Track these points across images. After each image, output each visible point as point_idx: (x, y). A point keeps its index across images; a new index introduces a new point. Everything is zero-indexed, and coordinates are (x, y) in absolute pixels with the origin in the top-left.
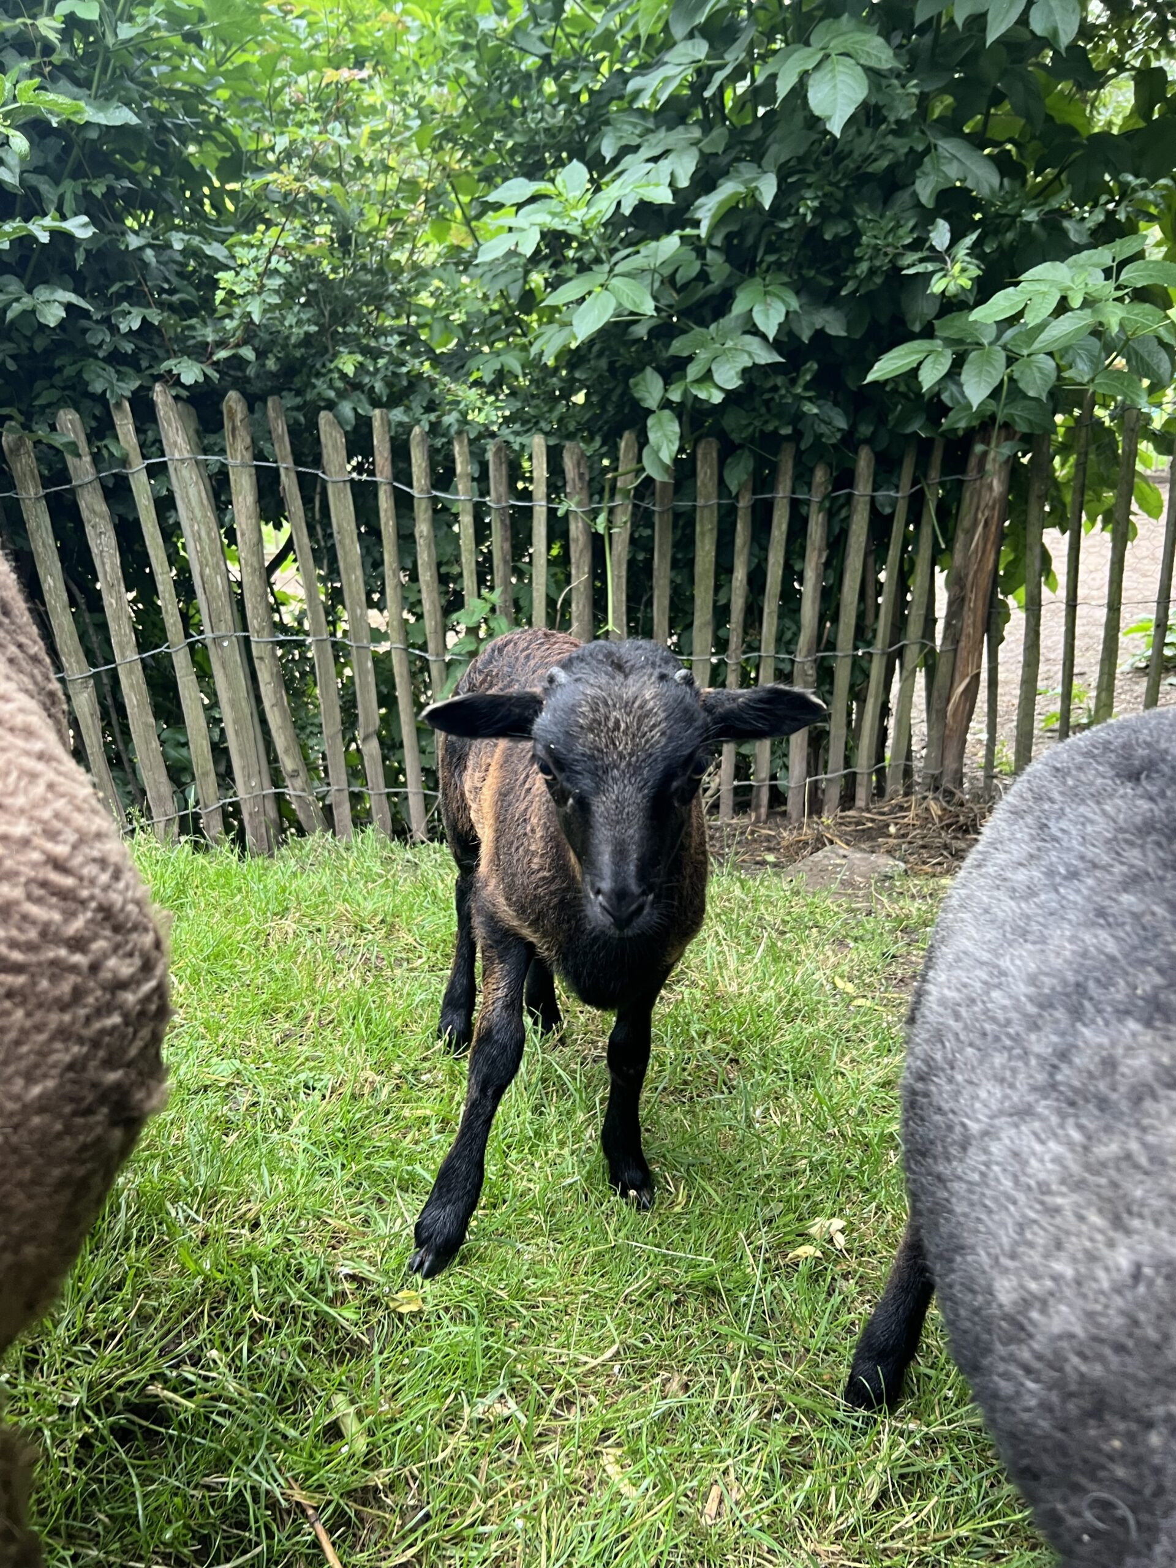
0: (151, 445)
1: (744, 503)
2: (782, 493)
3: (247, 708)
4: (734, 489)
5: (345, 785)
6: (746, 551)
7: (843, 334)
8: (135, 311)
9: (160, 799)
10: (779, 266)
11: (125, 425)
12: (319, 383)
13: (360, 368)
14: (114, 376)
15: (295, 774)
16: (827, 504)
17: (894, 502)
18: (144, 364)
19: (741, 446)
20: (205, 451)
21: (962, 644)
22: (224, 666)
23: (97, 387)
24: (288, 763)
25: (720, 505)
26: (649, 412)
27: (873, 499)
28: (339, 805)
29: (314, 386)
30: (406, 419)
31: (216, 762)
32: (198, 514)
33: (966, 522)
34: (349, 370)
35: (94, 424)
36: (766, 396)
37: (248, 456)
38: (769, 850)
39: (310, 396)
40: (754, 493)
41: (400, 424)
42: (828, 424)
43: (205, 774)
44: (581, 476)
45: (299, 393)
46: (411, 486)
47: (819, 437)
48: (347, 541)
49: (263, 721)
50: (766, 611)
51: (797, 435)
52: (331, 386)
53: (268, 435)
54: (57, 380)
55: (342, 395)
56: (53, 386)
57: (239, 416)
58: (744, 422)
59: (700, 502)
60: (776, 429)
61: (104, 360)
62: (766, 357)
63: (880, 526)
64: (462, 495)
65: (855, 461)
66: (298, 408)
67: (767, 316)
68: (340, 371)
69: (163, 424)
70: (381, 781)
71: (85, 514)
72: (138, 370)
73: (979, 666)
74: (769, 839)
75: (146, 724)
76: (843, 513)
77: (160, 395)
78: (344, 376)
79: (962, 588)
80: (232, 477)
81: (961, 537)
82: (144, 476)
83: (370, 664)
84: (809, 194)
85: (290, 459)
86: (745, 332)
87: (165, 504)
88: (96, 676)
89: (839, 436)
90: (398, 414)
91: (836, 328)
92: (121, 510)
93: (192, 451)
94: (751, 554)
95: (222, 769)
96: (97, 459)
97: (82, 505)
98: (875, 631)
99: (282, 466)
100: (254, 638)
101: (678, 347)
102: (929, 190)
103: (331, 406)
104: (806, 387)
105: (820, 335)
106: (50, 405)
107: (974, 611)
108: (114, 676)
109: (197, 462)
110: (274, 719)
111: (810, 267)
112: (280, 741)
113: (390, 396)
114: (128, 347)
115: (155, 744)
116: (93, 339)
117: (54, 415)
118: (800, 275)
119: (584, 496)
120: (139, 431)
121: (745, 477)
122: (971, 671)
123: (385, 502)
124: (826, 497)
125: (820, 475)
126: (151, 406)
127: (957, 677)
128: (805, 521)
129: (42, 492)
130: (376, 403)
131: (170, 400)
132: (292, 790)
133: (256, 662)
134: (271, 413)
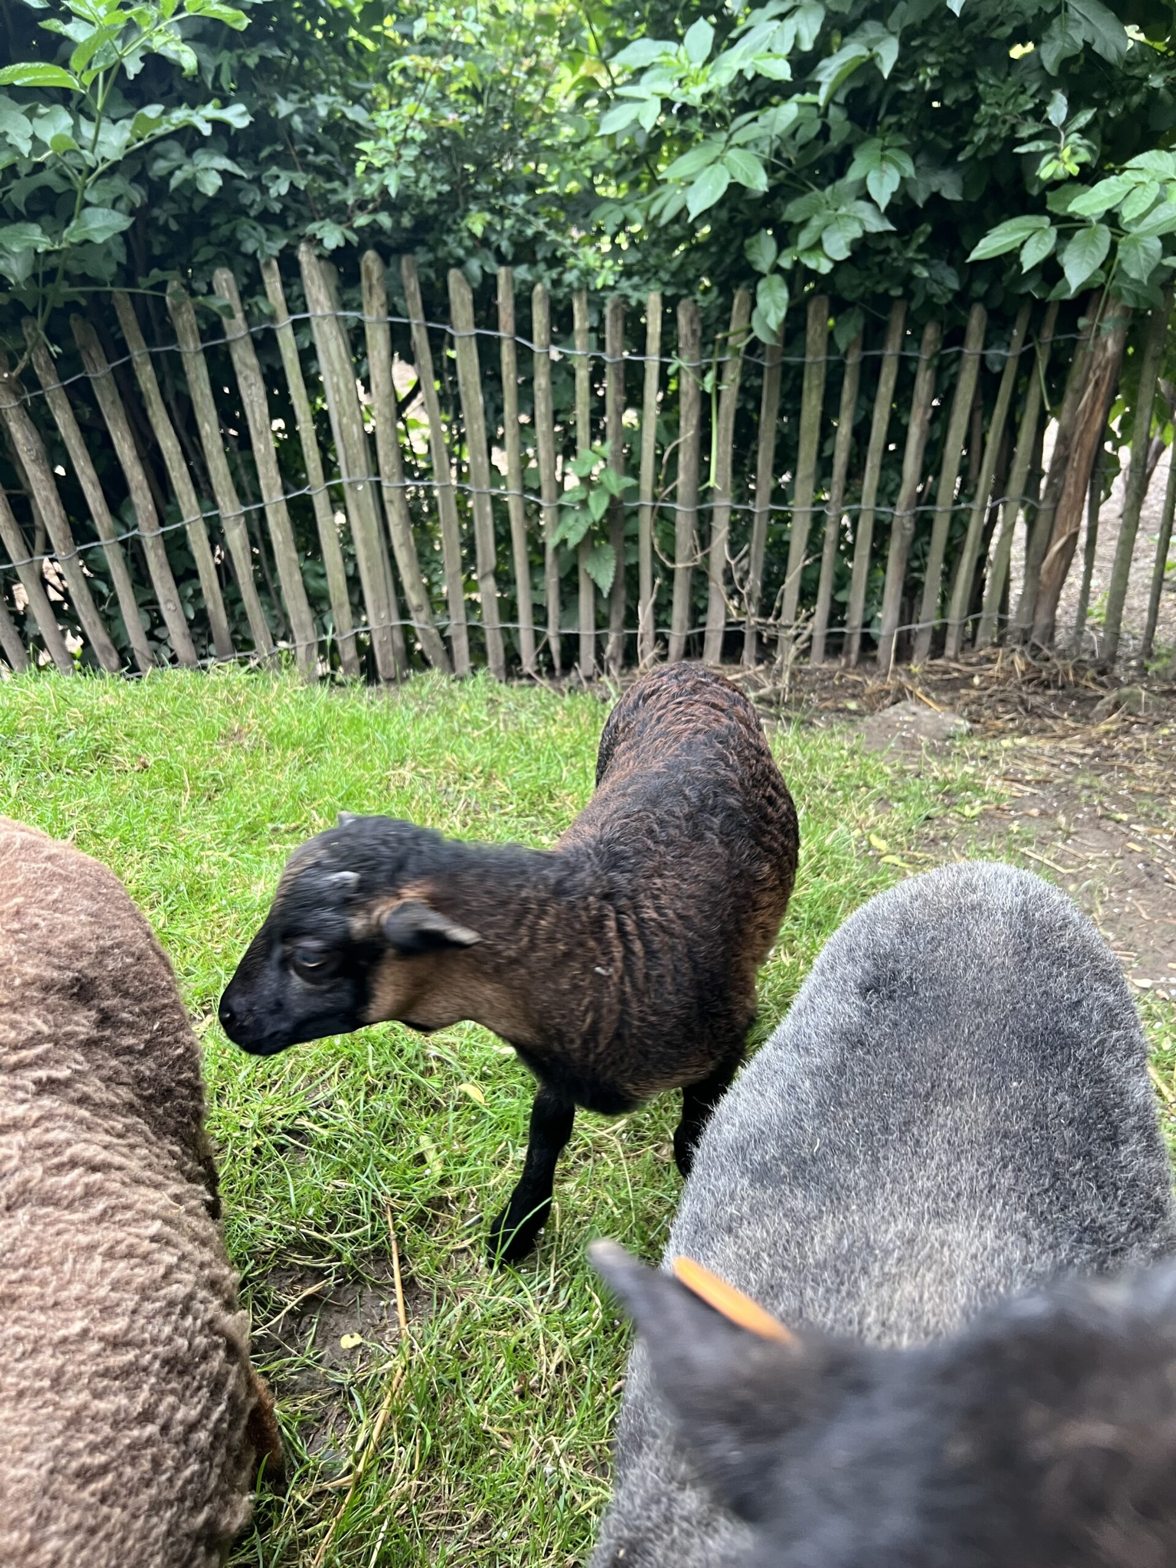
0: (296, 301)
1: (853, 360)
2: (891, 351)
3: (377, 545)
4: (842, 346)
5: (462, 619)
6: (852, 406)
7: (958, 198)
8: (284, 175)
9: (301, 625)
10: (900, 128)
11: (273, 283)
12: (450, 239)
13: (489, 226)
14: (264, 236)
15: (419, 608)
16: (935, 362)
17: (1004, 361)
18: (291, 221)
19: (852, 304)
20: (345, 306)
21: (1063, 502)
22: (358, 508)
23: (249, 247)
24: (414, 598)
25: (828, 362)
26: (761, 276)
27: (983, 358)
28: (458, 637)
29: (445, 244)
30: (529, 278)
31: (350, 592)
32: (337, 366)
33: (1075, 382)
34: (478, 229)
35: (245, 281)
36: (878, 259)
37: (383, 312)
38: (854, 697)
39: (441, 253)
40: (864, 348)
41: (524, 282)
42: (940, 283)
43: (341, 605)
44: (694, 332)
45: (432, 249)
46: (531, 340)
47: (929, 297)
48: (471, 393)
49: (392, 556)
50: (869, 465)
51: (908, 295)
52: (460, 243)
53: (401, 290)
54: (214, 236)
55: (470, 252)
56: (209, 243)
57: (376, 275)
58: (856, 282)
59: (809, 359)
60: (886, 291)
61: (256, 218)
62: (877, 225)
63: (988, 384)
64: (580, 351)
65: (967, 320)
66: (430, 265)
67: (881, 184)
68: (469, 230)
69: (307, 282)
70: (495, 616)
71: (238, 366)
72: (286, 228)
73: (1078, 525)
74: (855, 684)
75: (290, 559)
76: (953, 369)
77: (305, 255)
78: (472, 235)
79: (1067, 447)
80: (368, 332)
81: (1069, 396)
82: (289, 332)
83: (488, 509)
84: (931, 59)
85: (421, 316)
86: (858, 198)
87: (308, 355)
88: (247, 514)
89: (950, 296)
90: (522, 272)
91: (952, 193)
92: (269, 360)
93: (332, 308)
94: (858, 406)
95: (356, 599)
96: (248, 315)
97: (235, 357)
98: (976, 486)
99: (414, 322)
100: (385, 483)
101: (792, 211)
102: (1054, 56)
103: (460, 263)
104: (920, 249)
105: (935, 198)
106: (206, 262)
107: (1077, 470)
108: (262, 512)
109: (337, 318)
110: (403, 558)
111: (930, 129)
112: (407, 577)
113: (515, 255)
114: (277, 207)
115: (298, 577)
116: (246, 200)
117: (212, 273)
118: (920, 136)
119: (695, 352)
120: (285, 285)
121: (853, 335)
122: (1069, 530)
123: (507, 356)
124: (935, 355)
125: (930, 333)
126: (297, 264)
127: (1055, 534)
128: (913, 377)
129: (200, 346)
130: (501, 259)
131: (314, 259)
132: (417, 622)
133: (388, 506)
134: (405, 272)
